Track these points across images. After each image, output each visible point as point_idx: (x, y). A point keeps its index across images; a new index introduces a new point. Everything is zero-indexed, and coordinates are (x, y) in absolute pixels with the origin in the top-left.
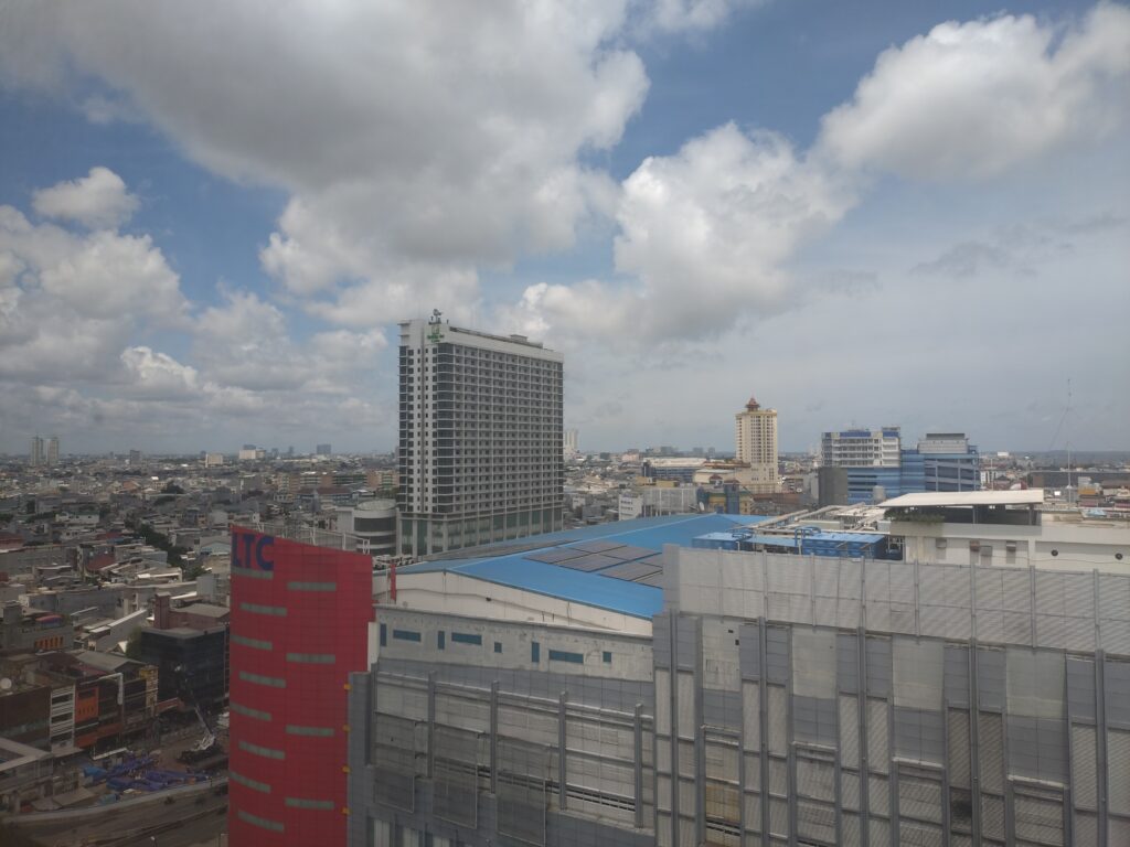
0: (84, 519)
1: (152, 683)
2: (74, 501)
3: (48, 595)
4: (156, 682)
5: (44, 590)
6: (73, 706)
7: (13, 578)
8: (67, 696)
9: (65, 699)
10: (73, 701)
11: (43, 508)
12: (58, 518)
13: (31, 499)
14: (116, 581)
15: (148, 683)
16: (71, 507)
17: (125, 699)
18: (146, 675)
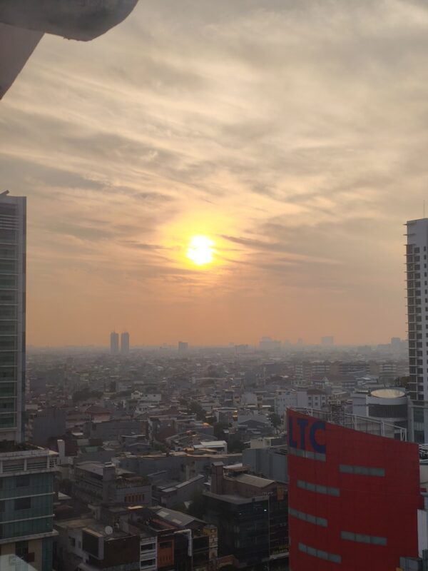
0: (151, 397)
1: (214, 540)
2: (142, 382)
3: (131, 459)
4: (216, 540)
5: (129, 455)
6: (156, 553)
7: (106, 443)
8: (151, 545)
9: (150, 547)
10: (156, 550)
11: (122, 388)
12: (133, 396)
13: (113, 381)
14: (179, 450)
15: (211, 541)
16: (141, 387)
17: (193, 552)
18: (209, 533)
